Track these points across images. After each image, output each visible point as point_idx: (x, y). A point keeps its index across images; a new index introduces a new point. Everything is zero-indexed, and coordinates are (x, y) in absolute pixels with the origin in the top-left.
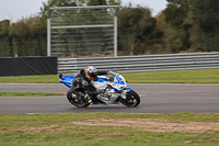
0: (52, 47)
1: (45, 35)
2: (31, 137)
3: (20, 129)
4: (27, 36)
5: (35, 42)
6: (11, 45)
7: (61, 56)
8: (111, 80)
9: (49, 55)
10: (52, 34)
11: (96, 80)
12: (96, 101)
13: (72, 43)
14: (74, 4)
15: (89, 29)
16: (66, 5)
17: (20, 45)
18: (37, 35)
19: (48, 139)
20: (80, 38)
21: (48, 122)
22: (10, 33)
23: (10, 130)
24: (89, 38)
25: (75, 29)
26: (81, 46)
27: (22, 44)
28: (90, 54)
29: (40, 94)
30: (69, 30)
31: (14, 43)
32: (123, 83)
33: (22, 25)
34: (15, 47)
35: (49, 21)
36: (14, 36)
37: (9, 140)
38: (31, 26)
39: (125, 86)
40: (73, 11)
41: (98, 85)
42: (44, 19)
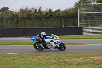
0: (80, 22)
1: (77, 16)
2: (70, 64)
3: (65, 60)
4: (68, 17)
5: (72, 20)
6: (61, 21)
7: (84, 26)
8: (53, 38)
9: (78, 26)
10: (80, 16)
11: (46, 38)
12: (46, 47)
13: (89, 20)
14: (90, 2)
15: (97, 14)
16: (87, 2)
17: (65, 21)
18: (73, 17)
19: (78, 65)
20: (93, 18)
21: (78, 57)
22: (60, 16)
23: (61, 61)
24: (97, 18)
25: (90, 14)
26: (93, 22)
27: (66, 21)
28: (98, 25)
29: (75, 44)
30: (88, 14)
31: (62, 20)
32: (58, 40)
33: (66, 12)
34: (63, 22)
35: (78, 10)
36: (62, 17)
37: (60, 65)
38: (70, 13)
39: (59, 41)
40: (90, 5)
41: (47, 41)
42: (76, 9)
